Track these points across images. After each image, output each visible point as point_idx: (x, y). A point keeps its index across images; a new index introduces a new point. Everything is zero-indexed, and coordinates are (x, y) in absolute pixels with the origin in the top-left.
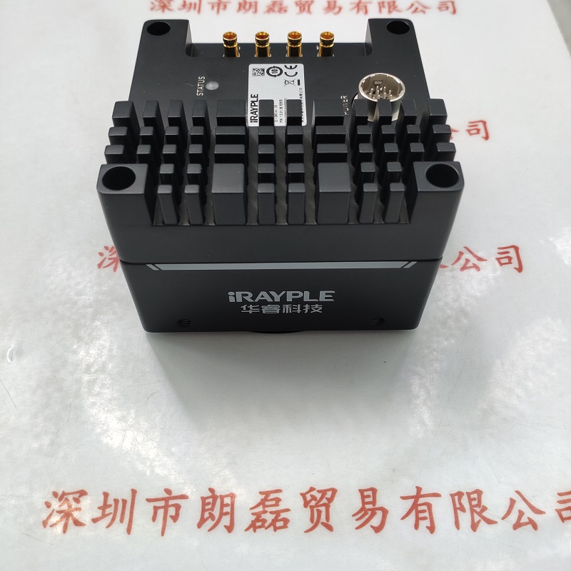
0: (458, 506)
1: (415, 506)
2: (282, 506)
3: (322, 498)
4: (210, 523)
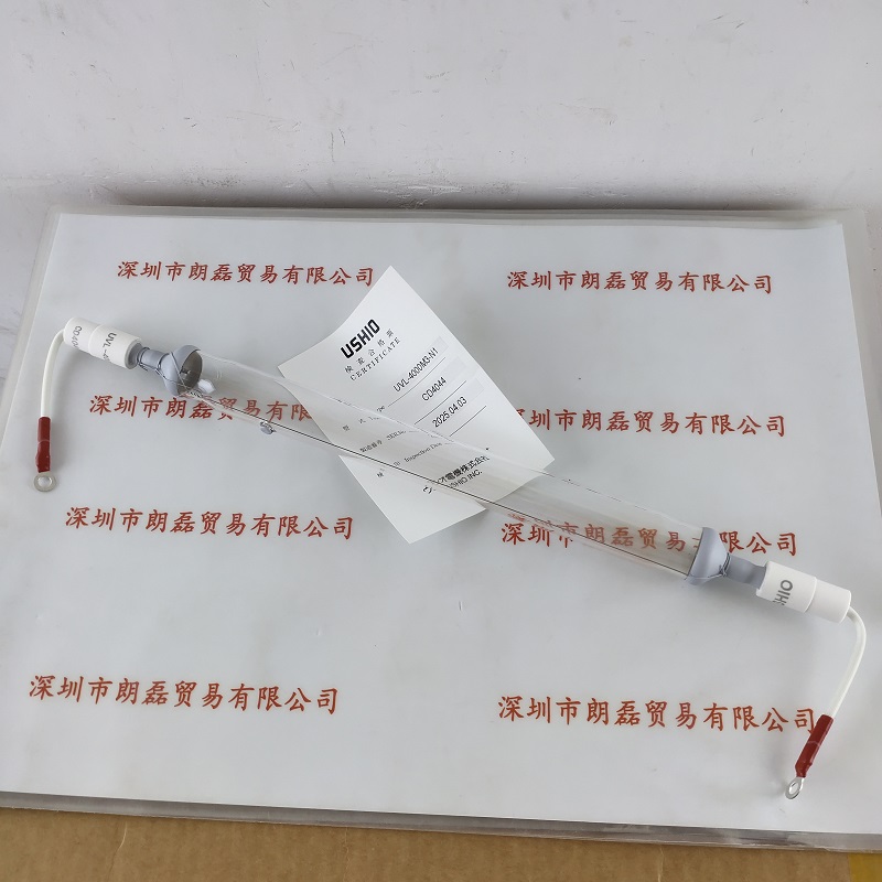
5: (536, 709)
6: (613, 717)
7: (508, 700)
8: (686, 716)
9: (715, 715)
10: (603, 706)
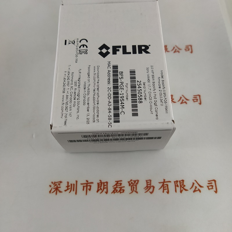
0: (176, 185)
1: (163, 185)
2: (122, 185)
3: (134, 183)
4: (100, 191)
5: (69, 187)
6: (111, 189)
7: (55, 183)
8: (149, 187)
9: (164, 185)
10: (105, 184)
